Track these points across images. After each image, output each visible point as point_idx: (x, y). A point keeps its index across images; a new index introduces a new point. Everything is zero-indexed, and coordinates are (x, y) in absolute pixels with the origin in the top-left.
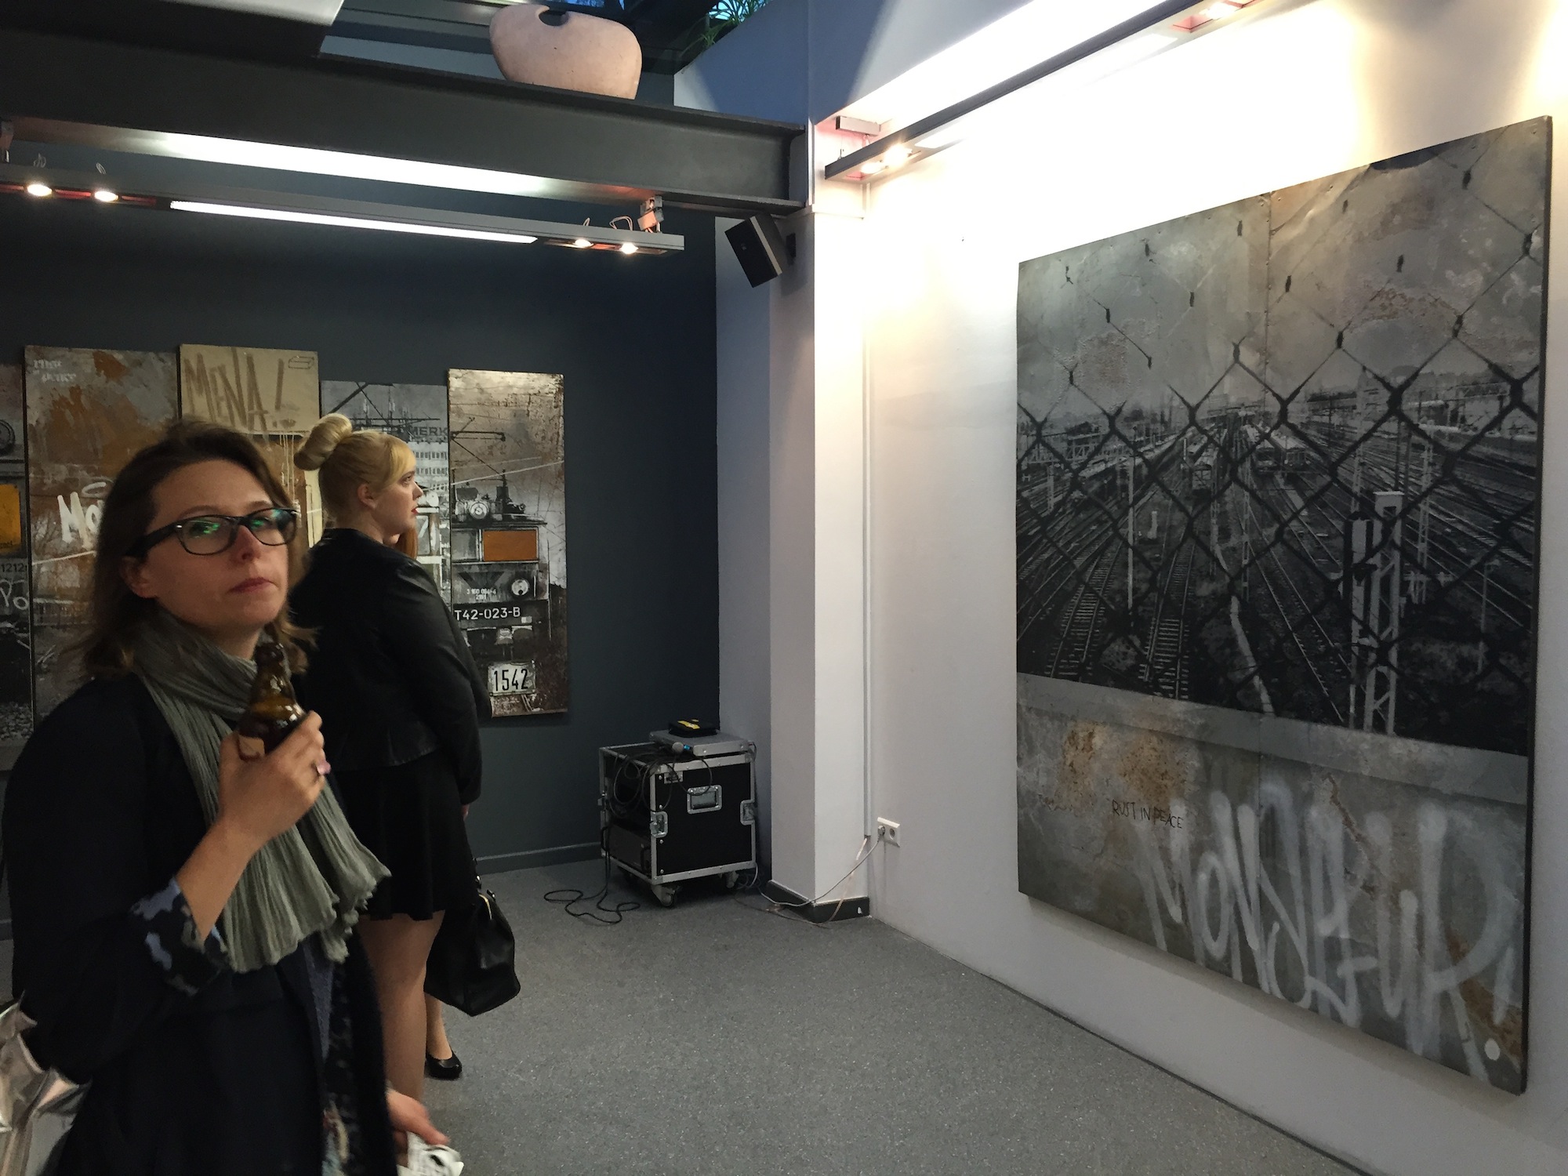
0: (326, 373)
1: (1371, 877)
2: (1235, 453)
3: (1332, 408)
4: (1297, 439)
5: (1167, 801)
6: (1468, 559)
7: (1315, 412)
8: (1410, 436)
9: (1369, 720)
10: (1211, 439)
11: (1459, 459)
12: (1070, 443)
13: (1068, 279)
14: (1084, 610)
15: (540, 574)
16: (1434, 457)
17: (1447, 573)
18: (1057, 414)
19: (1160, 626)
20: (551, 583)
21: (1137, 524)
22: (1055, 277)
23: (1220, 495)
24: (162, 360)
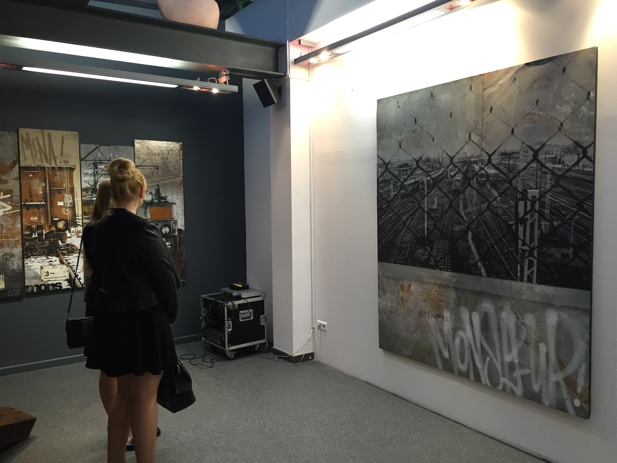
0: (82, 141)
1: (527, 338)
2: (470, 175)
3: (509, 158)
4: (496, 170)
5: (442, 311)
6: (565, 216)
7: (503, 159)
8: (542, 168)
9: (526, 278)
10: (459, 170)
11: (562, 178)
12: (400, 171)
13: (398, 106)
14: (406, 237)
15: (174, 225)
16: (551, 177)
17: (557, 221)
18: (394, 159)
19: (438, 243)
20: (178, 228)
21: (428, 203)
22: (393, 105)
23: (464, 191)
24: (11, 135)
